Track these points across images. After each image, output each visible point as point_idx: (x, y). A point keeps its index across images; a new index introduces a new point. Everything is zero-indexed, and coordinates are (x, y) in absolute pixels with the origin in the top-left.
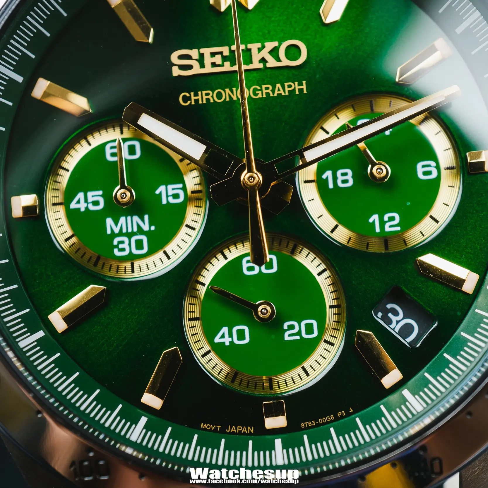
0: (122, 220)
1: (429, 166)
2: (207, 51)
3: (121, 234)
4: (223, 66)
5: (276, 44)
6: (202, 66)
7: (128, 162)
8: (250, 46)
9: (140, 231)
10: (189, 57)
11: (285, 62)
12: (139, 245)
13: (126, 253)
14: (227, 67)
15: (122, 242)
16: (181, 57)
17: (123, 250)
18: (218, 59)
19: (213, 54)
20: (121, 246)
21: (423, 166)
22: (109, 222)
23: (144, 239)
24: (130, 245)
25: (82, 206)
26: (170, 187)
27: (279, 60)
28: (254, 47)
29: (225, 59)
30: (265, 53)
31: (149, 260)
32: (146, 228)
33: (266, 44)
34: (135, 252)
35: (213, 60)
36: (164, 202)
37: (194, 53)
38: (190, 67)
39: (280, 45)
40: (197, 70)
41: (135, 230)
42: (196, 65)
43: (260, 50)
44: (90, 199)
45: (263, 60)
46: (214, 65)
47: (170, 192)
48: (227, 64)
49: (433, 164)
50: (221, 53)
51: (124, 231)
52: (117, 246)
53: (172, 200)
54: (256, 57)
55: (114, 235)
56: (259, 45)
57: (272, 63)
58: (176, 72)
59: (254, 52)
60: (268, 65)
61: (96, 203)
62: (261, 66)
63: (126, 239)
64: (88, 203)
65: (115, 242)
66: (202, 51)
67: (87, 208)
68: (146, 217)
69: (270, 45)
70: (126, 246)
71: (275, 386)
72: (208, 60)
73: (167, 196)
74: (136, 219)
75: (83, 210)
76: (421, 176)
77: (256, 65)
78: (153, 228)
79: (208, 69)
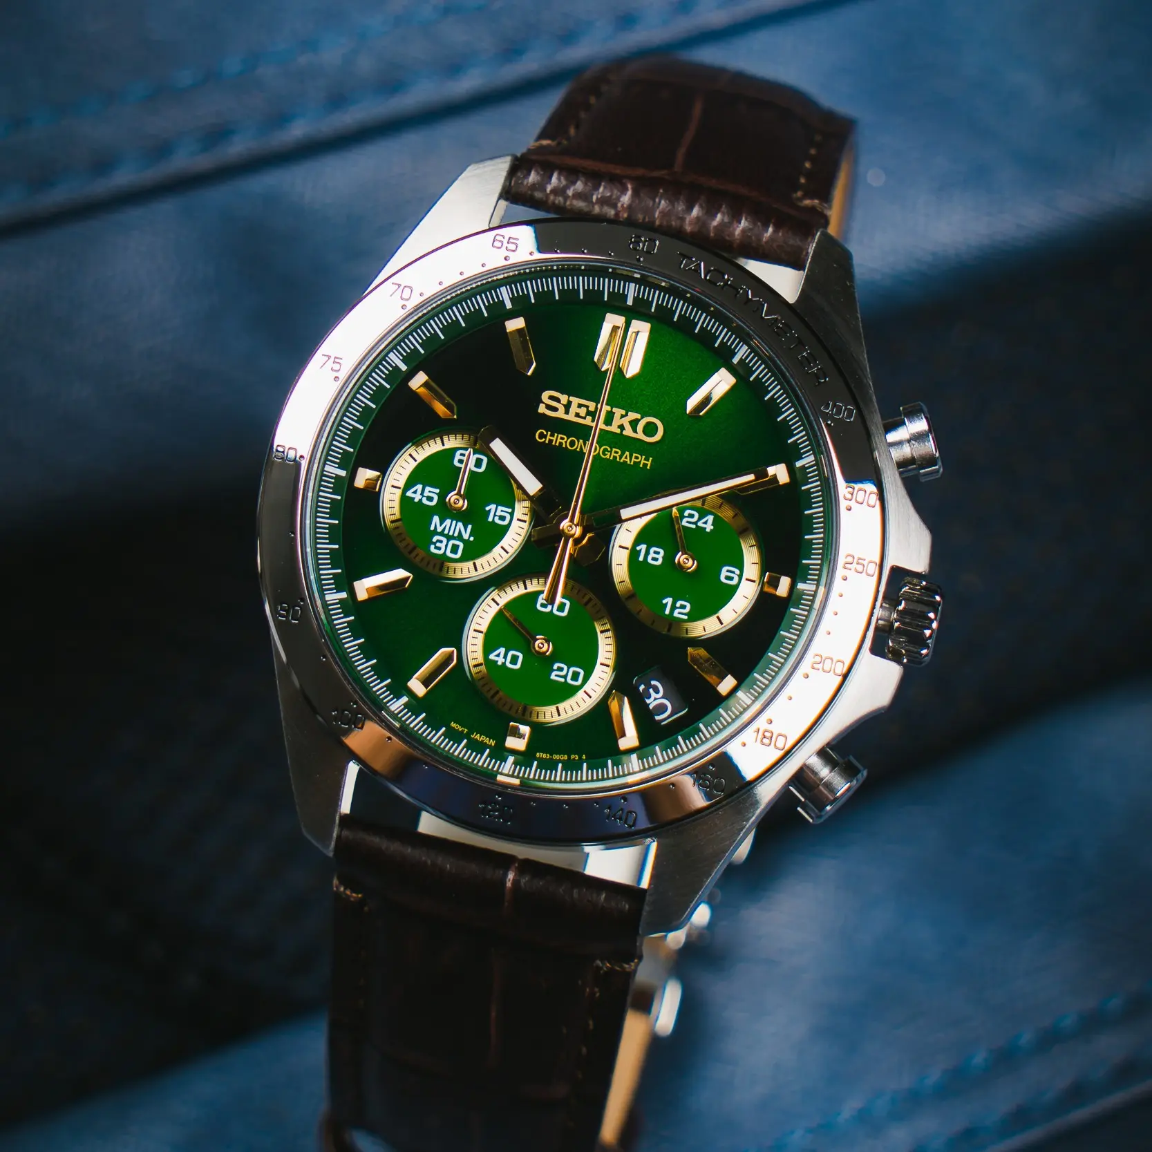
0: (448, 522)
1: (733, 572)
2: (575, 401)
3: (442, 534)
4: (585, 418)
5: (639, 416)
6: (567, 412)
7: (472, 472)
8: (614, 410)
9: (460, 537)
10: (558, 400)
11: (640, 435)
12: (455, 549)
13: (441, 552)
14: (588, 421)
15: (441, 542)
16: (551, 398)
17: (439, 548)
18: (583, 411)
19: (580, 406)
20: (438, 544)
21: (728, 571)
22: (436, 519)
23: (461, 545)
24: (446, 546)
25: (417, 497)
26: (500, 508)
27: (635, 431)
28: (618, 412)
29: (589, 413)
30: (625, 422)
31: (459, 566)
32: (466, 536)
33: (630, 413)
34: (449, 554)
35: (578, 410)
36: (490, 519)
37: (564, 398)
38: (556, 409)
39: (642, 418)
40: (560, 414)
41: (456, 535)
42: (562, 409)
43: (622, 416)
44: (426, 493)
45: (622, 427)
46: (577, 415)
47: (499, 513)
48: (589, 418)
49: (737, 572)
50: (587, 407)
51: (446, 532)
52: (435, 543)
53: (497, 520)
54: (617, 421)
55: (435, 533)
56: (623, 412)
57: (628, 432)
58: (542, 409)
59: (617, 416)
60: (624, 433)
61: (430, 499)
62: (618, 431)
63: (445, 540)
64: (423, 496)
65: (434, 539)
66: (572, 398)
67: (421, 500)
68: (470, 527)
69: (633, 416)
70: (443, 546)
71: (528, 713)
72: (574, 409)
73: (495, 515)
74: (460, 525)
75: (416, 500)
76: (723, 579)
77: (614, 428)
78: (472, 539)
79: (571, 417)
